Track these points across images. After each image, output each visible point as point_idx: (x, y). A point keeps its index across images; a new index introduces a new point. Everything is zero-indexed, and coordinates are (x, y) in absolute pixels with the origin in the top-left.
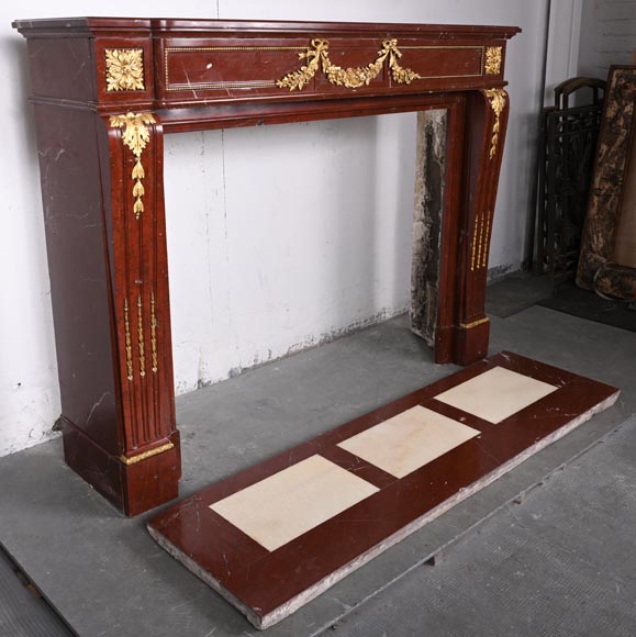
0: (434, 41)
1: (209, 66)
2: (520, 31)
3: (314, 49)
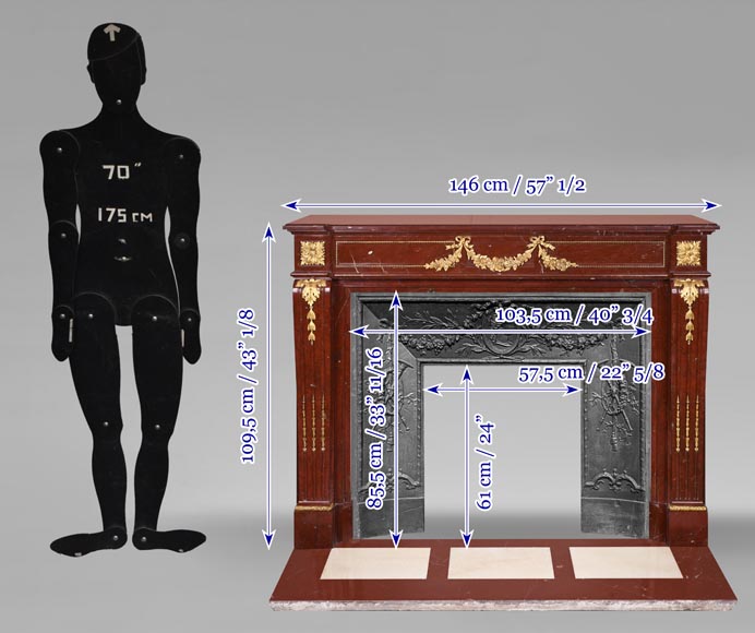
0: (595, 237)
1: (370, 253)
2: (718, 228)
3: (457, 243)
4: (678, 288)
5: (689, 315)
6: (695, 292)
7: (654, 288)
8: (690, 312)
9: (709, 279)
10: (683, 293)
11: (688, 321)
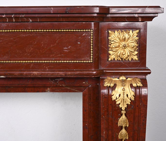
4: (109, 88)
5: (123, 120)
6: (131, 93)
7: (85, 87)
8: (124, 117)
9: (148, 77)
10: (116, 94)
11: (121, 128)
